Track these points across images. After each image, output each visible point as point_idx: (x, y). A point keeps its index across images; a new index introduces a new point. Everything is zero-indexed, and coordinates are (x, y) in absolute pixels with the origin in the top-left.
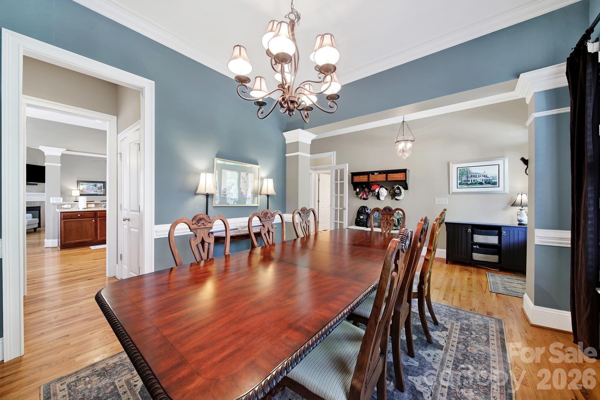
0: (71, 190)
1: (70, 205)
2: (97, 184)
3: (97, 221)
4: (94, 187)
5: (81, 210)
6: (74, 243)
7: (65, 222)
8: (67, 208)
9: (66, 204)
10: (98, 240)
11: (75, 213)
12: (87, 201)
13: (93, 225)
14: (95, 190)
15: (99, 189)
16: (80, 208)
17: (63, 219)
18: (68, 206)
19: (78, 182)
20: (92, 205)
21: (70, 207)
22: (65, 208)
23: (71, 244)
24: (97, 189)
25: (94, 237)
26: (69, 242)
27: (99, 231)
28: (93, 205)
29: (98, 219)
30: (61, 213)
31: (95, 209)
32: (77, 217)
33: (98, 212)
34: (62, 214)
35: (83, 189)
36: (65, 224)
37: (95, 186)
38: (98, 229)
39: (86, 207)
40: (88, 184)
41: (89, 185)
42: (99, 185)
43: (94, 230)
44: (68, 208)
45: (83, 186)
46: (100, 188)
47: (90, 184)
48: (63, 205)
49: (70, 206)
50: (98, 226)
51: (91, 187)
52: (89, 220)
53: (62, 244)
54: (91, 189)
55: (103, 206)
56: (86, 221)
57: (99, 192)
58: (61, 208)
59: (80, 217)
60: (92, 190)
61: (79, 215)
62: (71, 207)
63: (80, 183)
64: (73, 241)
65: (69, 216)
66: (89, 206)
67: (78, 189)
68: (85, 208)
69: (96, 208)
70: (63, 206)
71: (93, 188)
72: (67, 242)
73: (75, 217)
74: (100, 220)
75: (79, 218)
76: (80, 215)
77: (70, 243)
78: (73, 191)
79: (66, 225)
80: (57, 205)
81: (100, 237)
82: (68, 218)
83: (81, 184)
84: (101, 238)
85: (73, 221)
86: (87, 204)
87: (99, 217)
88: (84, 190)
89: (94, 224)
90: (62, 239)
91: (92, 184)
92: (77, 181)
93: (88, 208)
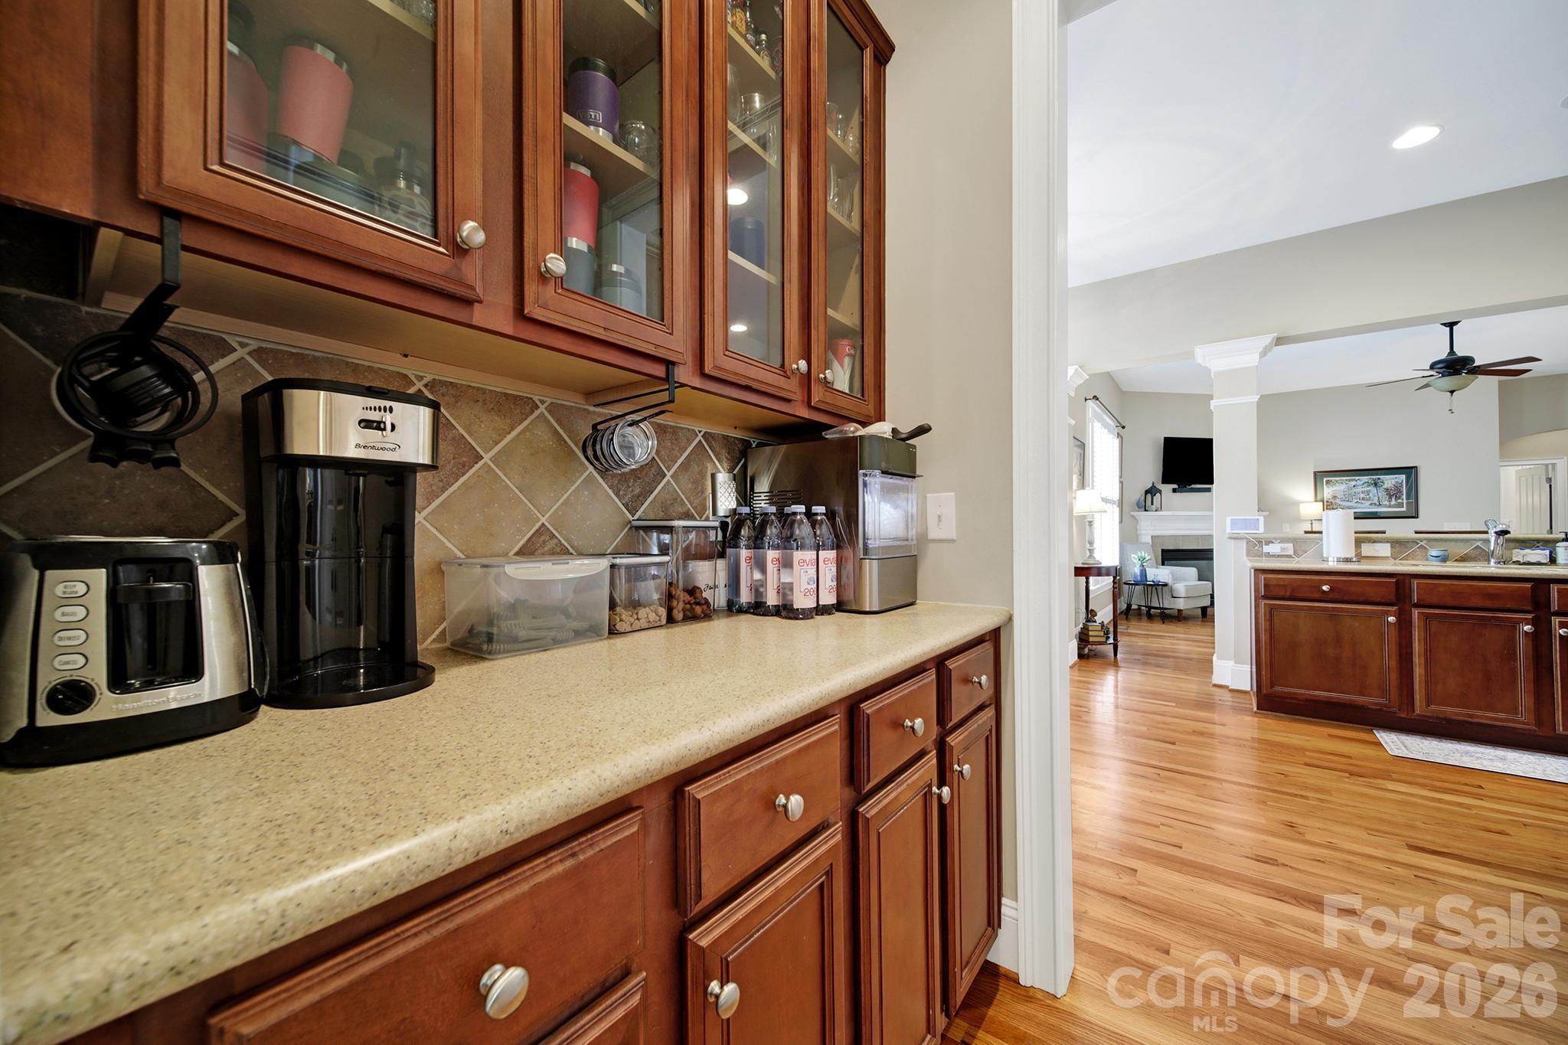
0: (1297, 504)
1: (1290, 546)
2: (1381, 477)
3: (1410, 623)
4: (1373, 489)
5: (1332, 565)
6: (1307, 700)
7: (1271, 610)
8: (1279, 556)
9: (1275, 539)
10: (1418, 712)
11: (1308, 577)
12: (1356, 533)
13: (1391, 637)
14: (1376, 498)
15: (1390, 497)
16: (1330, 559)
17: (1265, 597)
18: (1283, 549)
19: (1319, 476)
20: (1378, 546)
21: (1291, 552)
22: (1273, 556)
23: (1295, 699)
24: (1382, 493)
25: (1394, 692)
26: (1286, 690)
27: (1418, 671)
28: (1384, 550)
29: (1416, 612)
30: (1258, 571)
31: (1395, 564)
32: (1316, 595)
33: (1415, 582)
34: (1262, 577)
35: (1335, 497)
36: (1271, 615)
37: (1376, 484)
38: (1416, 660)
39: (1351, 553)
40: (1349, 480)
41: (1354, 483)
42: (1389, 481)
43: (1394, 664)
44: (1281, 556)
45: (1335, 488)
46: (1394, 493)
47: (1357, 478)
48: (1269, 542)
49: (1289, 548)
50: (1417, 647)
51: (1360, 489)
52: (1371, 615)
53: (1264, 692)
54: (1362, 495)
55: (1434, 553)
56: (1355, 615)
57: (1390, 506)
58: (1261, 555)
59: (1331, 596)
60: (1363, 499)
61: (1325, 588)
62: (1295, 552)
63: (1325, 479)
64: (1302, 691)
65: (1284, 586)
66: (1367, 550)
67: (1319, 497)
68: (1348, 560)
69: (1397, 561)
70: (1266, 549)
71: (1368, 493)
72: (1278, 689)
73: (1308, 595)
74: (1427, 616)
75: (1324, 598)
76: (1331, 589)
77: (1293, 697)
78: (1301, 505)
79: (1276, 620)
80: (1247, 543)
81: (1429, 701)
82: (1282, 593)
83: (1328, 482)
84: (1433, 707)
85: (1301, 608)
86: (1358, 543)
87: (1417, 606)
88: (1338, 501)
89: (1393, 632)
90: (1264, 673)
91: (1365, 479)
92: (1315, 473)
93: (1360, 558)
